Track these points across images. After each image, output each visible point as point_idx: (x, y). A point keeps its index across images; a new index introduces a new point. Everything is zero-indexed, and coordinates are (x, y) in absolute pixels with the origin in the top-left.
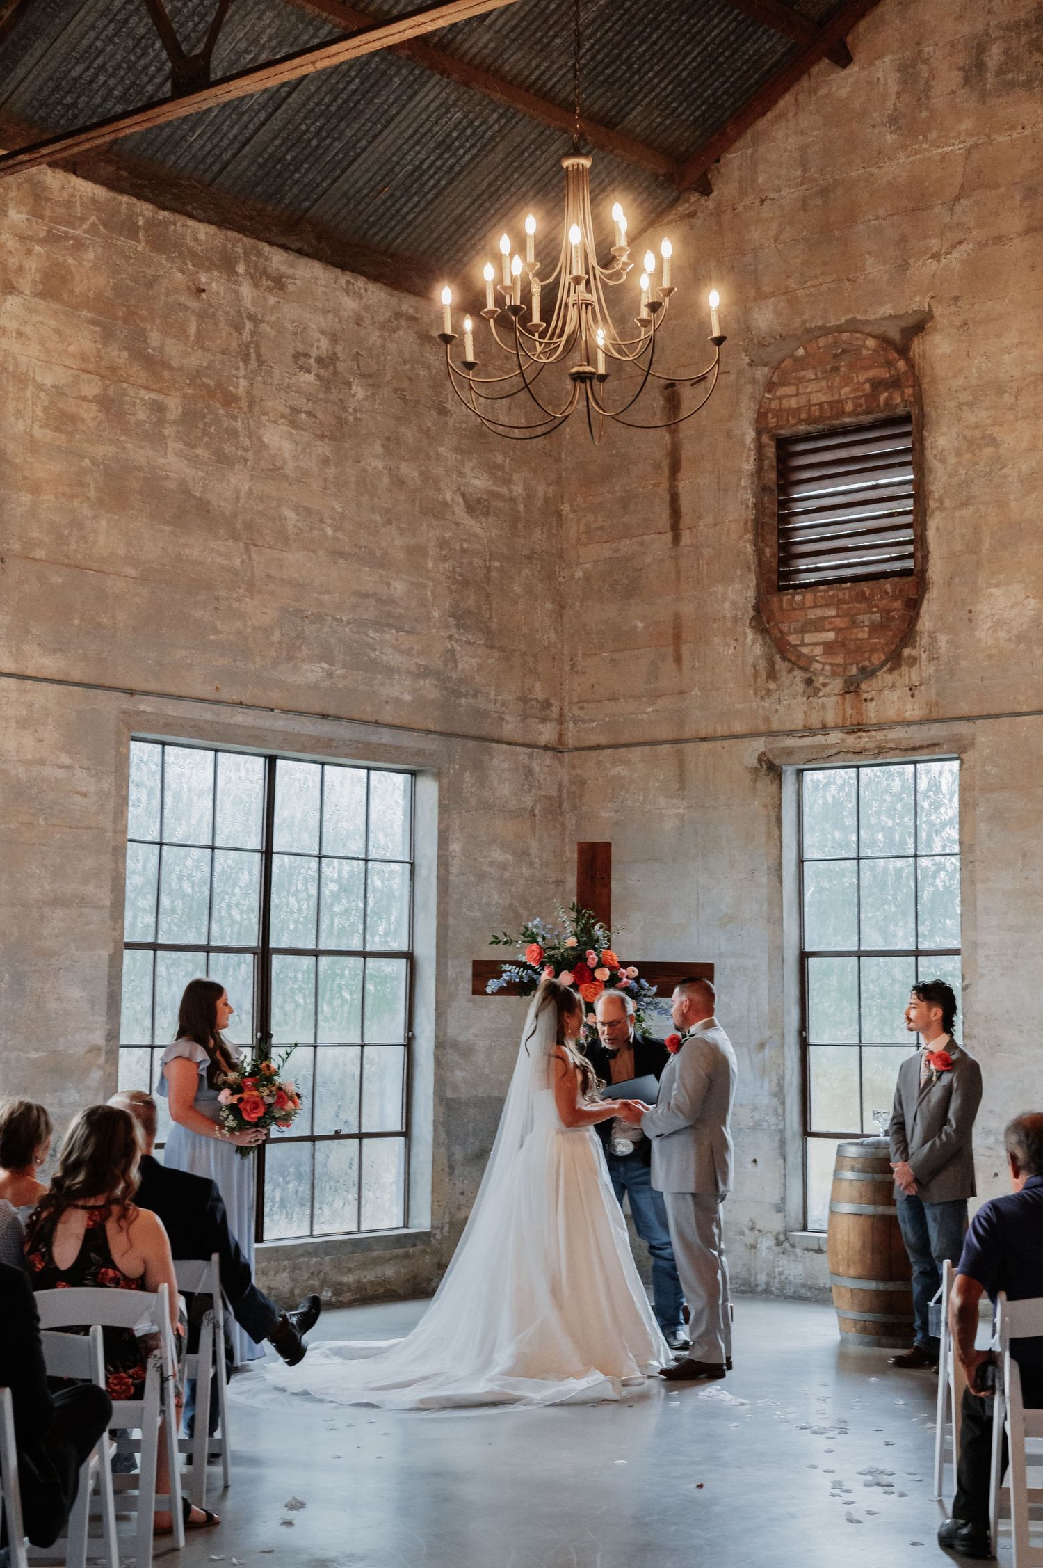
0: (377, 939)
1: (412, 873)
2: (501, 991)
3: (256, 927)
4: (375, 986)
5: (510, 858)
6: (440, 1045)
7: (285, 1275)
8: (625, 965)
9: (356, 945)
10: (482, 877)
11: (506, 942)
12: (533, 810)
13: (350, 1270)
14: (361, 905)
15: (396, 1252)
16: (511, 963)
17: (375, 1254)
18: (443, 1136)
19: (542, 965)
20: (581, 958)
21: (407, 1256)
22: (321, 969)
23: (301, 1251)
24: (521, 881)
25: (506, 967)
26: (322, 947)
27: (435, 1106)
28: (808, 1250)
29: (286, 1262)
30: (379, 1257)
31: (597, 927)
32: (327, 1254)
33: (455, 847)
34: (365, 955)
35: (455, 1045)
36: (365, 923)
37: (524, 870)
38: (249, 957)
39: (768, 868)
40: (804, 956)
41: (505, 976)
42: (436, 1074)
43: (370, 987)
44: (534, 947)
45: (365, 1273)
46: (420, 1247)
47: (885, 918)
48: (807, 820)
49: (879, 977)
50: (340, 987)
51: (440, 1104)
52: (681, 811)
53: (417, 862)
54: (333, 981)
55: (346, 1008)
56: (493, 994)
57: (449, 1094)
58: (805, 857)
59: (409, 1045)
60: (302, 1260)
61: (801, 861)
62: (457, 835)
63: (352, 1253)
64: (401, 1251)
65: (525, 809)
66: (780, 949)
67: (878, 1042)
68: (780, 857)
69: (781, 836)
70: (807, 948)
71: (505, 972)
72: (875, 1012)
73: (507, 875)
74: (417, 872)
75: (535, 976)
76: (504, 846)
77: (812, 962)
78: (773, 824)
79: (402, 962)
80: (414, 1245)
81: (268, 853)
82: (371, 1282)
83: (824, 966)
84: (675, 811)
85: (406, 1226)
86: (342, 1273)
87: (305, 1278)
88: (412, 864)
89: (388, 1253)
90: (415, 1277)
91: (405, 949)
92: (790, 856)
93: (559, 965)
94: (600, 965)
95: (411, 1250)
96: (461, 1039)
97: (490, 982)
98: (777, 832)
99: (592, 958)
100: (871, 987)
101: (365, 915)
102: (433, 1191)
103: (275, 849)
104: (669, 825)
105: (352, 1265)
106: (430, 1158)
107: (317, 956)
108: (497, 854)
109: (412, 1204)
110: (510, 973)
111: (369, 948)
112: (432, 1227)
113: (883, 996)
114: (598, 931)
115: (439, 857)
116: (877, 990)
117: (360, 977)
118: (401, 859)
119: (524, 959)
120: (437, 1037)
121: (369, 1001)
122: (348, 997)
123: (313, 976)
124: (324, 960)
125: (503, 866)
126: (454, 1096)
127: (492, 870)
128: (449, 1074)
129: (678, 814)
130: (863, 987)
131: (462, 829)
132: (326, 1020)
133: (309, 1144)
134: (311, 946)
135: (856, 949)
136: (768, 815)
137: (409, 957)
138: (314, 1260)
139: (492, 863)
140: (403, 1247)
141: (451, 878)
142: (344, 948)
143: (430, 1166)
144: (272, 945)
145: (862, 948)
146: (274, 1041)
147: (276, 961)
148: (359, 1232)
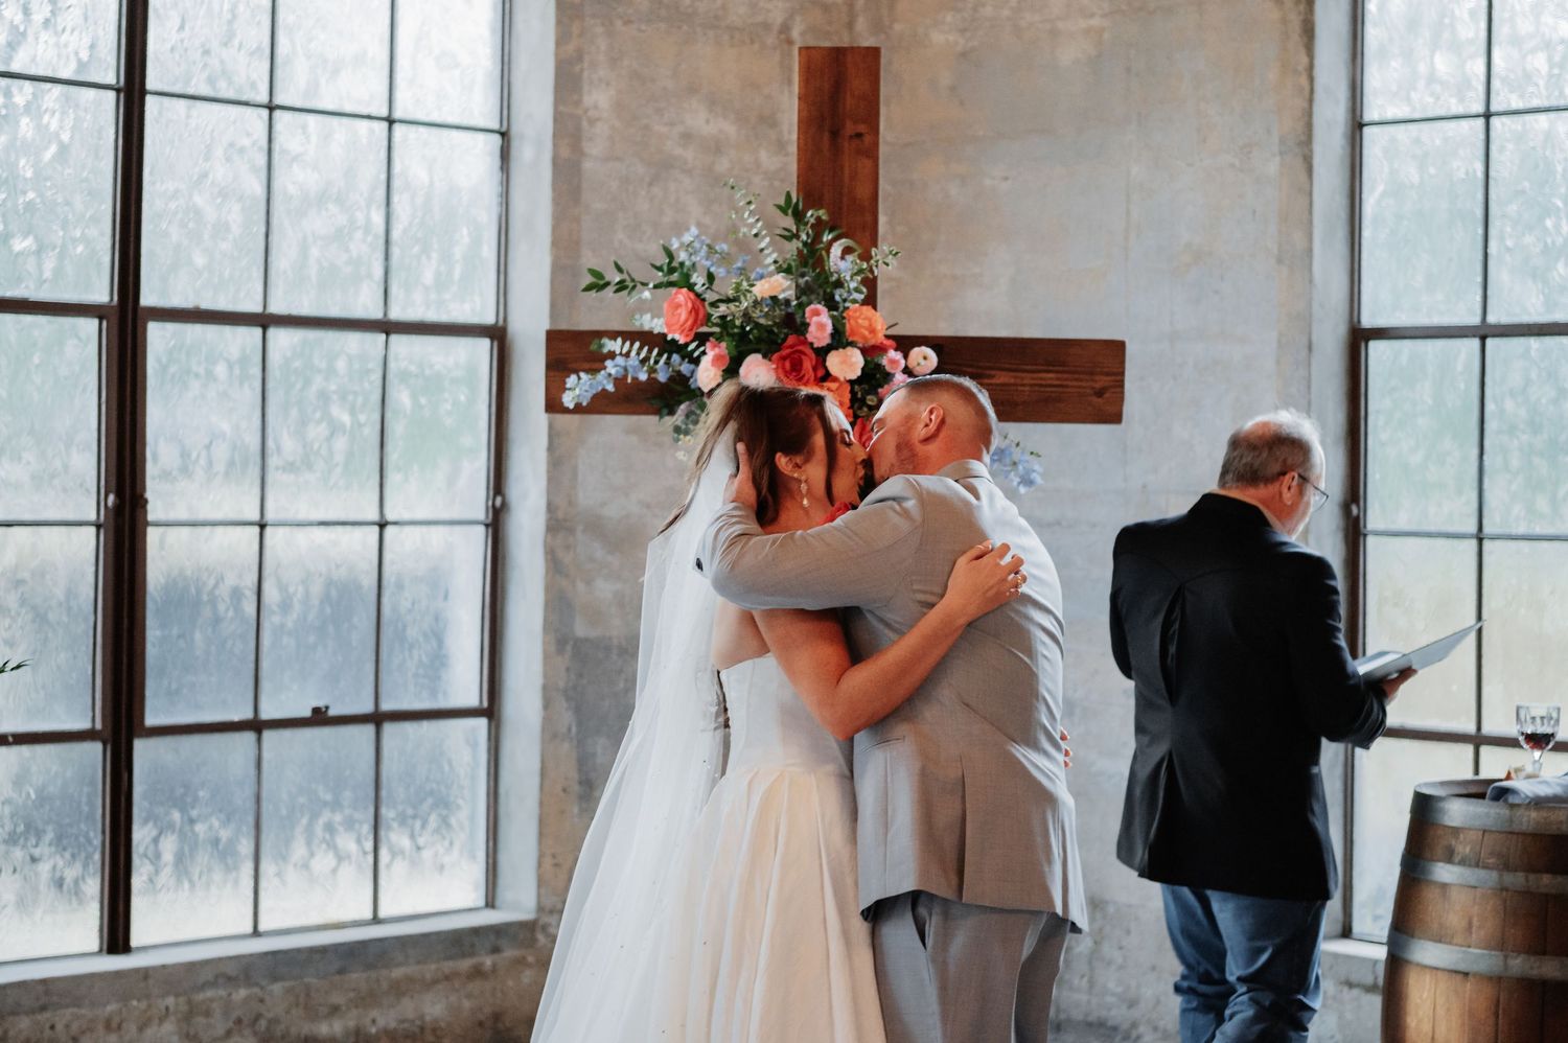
0: (418, 297)
1: (505, 155)
2: (601, 404)
3: (107, 259)
4: (414, 397)
5: (729, 128)
6: (558, 524)
7: (169, 1027)
8: (905, 344)
9: (366, 305)
10: (663, 167)
11: (621, 286)
12: (785, 29)
13: (335, 1010)
14: (378, 219)
15: (448, 966)
16: (629, 336)
17: (398, 973)
18: (566, 718)
19: (702, 339)
20: (793, 322)
21: (477, 973)
22: (274, 357)
23: (207, 975)
24: (757, 179)
25: (614, 345)
26: (276, 307)
27: (547, 657)
28: (1350, 985)
29: (170, 1001)
30: (410, 980)
31: (836, 250)
32: (275, 979)
33: (598, 98)
34: (387, 327)
35: (596, 527)
36: (387, 257)
37: (763, 155)
38: (89, 327)
39: (1282, 141)
40: (1359, 338)
41: (612, 367)
42: (548, 589)
43: (401, 397)
44: (682, 296)
45: (374, 1013)
46: (510, 953)
47: (1546, 250)
48: (1373, 34)
49: (1528, 382)
50: (324, 396)
51: (560, 650)
52: (1095, 22)
53: (514, 131)
54: (308, 382)
55: (340, 444)
56: (579, 409)
57: (581, 629)
58: (1367, 118)
59: (496, 524)
60: (209, 993)
61: (1357, 126)
62: (602, 73)
63: (341, 971)
64: (465, 964)
65: (766, 26)
66: (1305, 321)
67: (1521, 530)
68: (1309, 114)
69: (1311, 67)
70: (1368, 321)
71: (612, 355)
72: (1515, 462)
73: (723, 165)
74: (514, 152)
75: (685, 368)
76: (713, 103)
77: (1377, 350)
78: (1296, 37)
79: (483, 346)
80: (496, 950)
81: (132, 93)
82: (386, 1032)
83: (1404, 359)
84: (1083, 24)
85: (490, 903)
86: (312, 1014)
87: (220, 1031)
88: (504, 135)
89: (430, 970)
90: (497, 1017)
91: (489, 318)
92: (1331, 114)
93: (744, 341)
94: (839, 340)
95: (488, 961)
96: (612, 512)
97: (571, 380)
98: (1305, 60)
99: (820, 325)
100: (1509, 405)
101: (387, 242)
102: (541, 835)
103: (151, 83)
104: (1070, 54)
105: (337, 998)
106: (536, 765)
107: (265, 328)
108: (699, 119)
109: (503, 858)
110: (625, 363)
111: (396, 314)
112: (540, 909)
113: (1535, 427)
114: (839, 261)
115: (558, 118)
116: (1523, 412)
117: (377, 377)
118: (482, 124)
119: (657, 325)
120: (551, 508)
121: (396, 429)
122: (346, 418)
123: (257, 371)
124: (280, 337)
125: (716, 147)
126: (593, 633)
127: (689, 154)
128: (581, 586)
129: (1088, 31)
130: (1490, 407)
131: (614, 62)
132: (290, 467)
133: (249, 737)
134: (253, 306)
135: (1475, 320)
136: (1284, 21)
137: (498, 335)
138: (243, 993)
139: (687, 137)
140: (472, 954)
141: (587, 165)
142: (334, 312)
143: (535, 781)
144: (148, 299)
145: (1492, 319)
146: (154, 512)
147: (157, 336)
148: (376, 920)
